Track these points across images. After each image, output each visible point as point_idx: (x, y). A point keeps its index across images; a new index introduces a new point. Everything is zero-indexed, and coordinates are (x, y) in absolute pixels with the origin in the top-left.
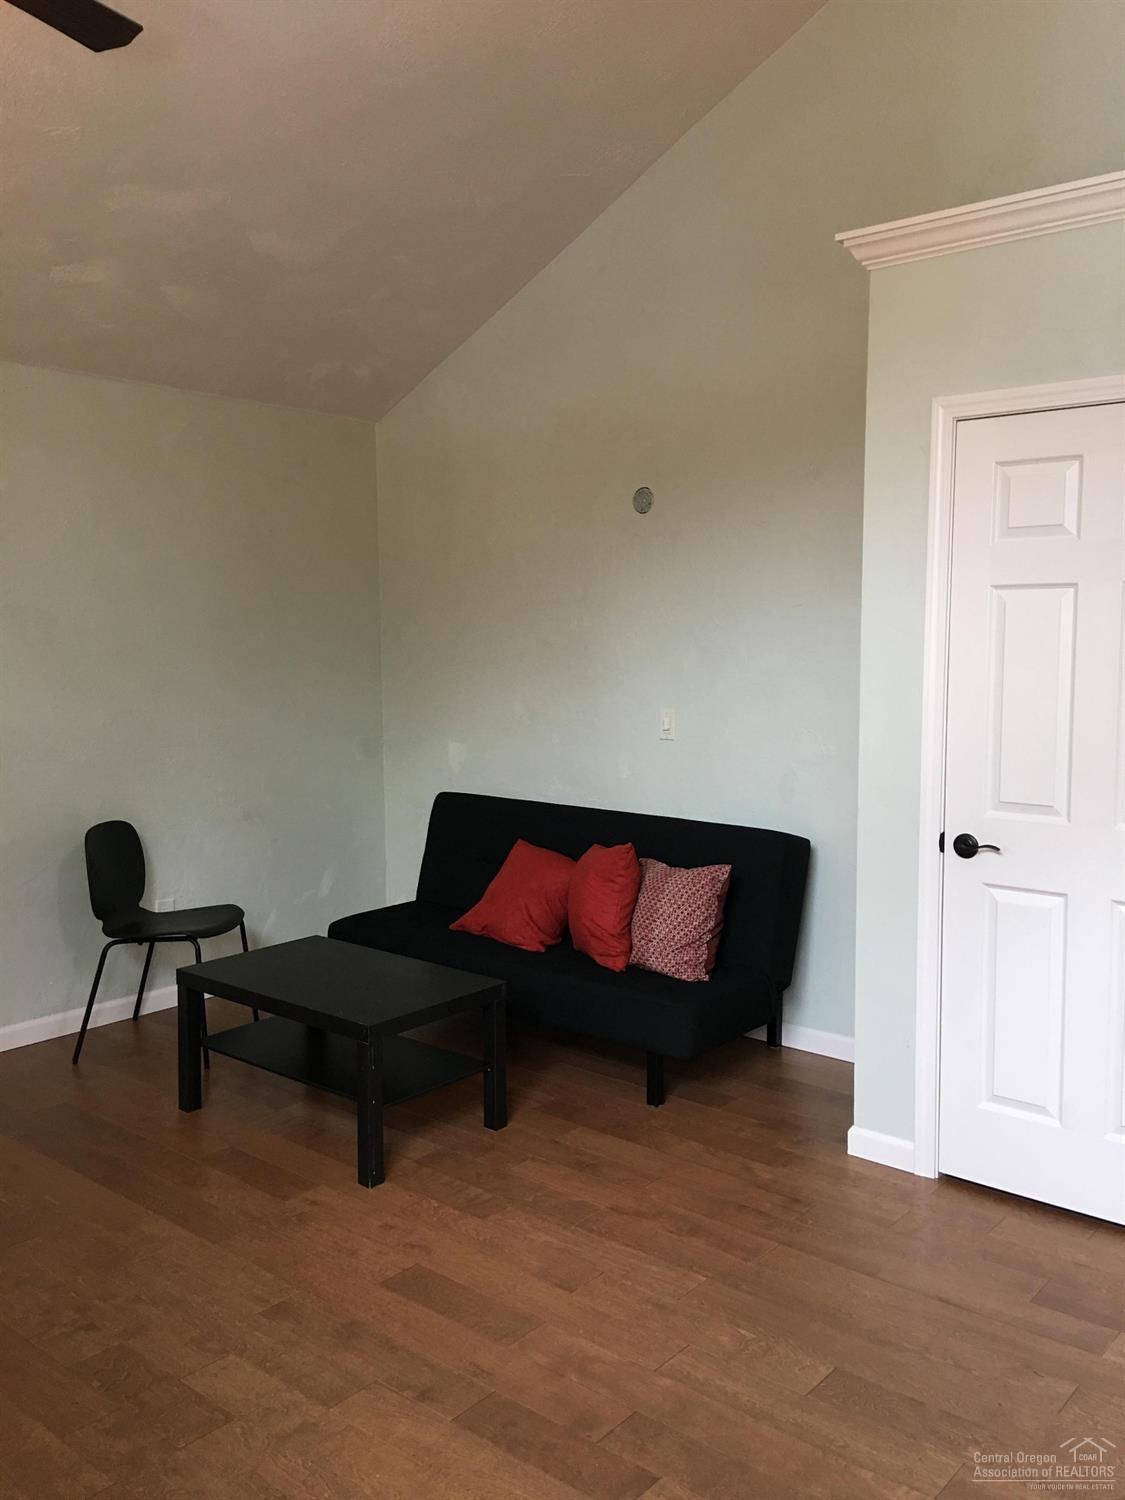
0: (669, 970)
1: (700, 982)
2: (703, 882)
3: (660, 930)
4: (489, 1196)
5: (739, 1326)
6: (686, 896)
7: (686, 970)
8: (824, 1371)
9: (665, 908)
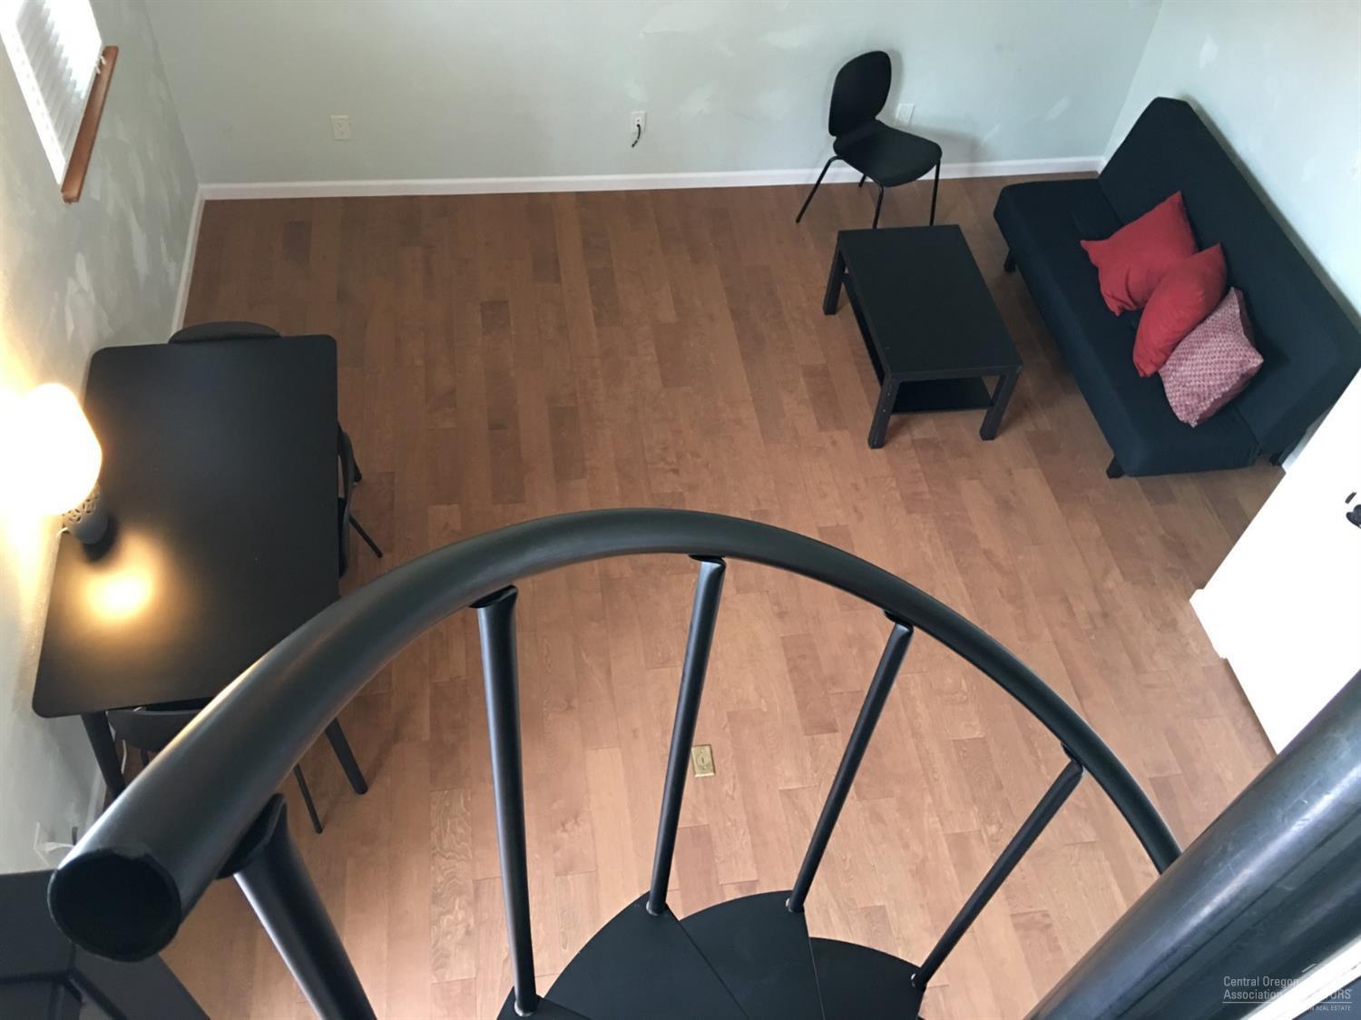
0: (1173, 402)
1: (1188, 425)
2: (1234, 358)
3: (1185, 370)
4: (928, 496)
5: (965, 678)
6: (1216, 359)
7: (1181, 411)
8: (978, 734)
9: (1198, 357)
